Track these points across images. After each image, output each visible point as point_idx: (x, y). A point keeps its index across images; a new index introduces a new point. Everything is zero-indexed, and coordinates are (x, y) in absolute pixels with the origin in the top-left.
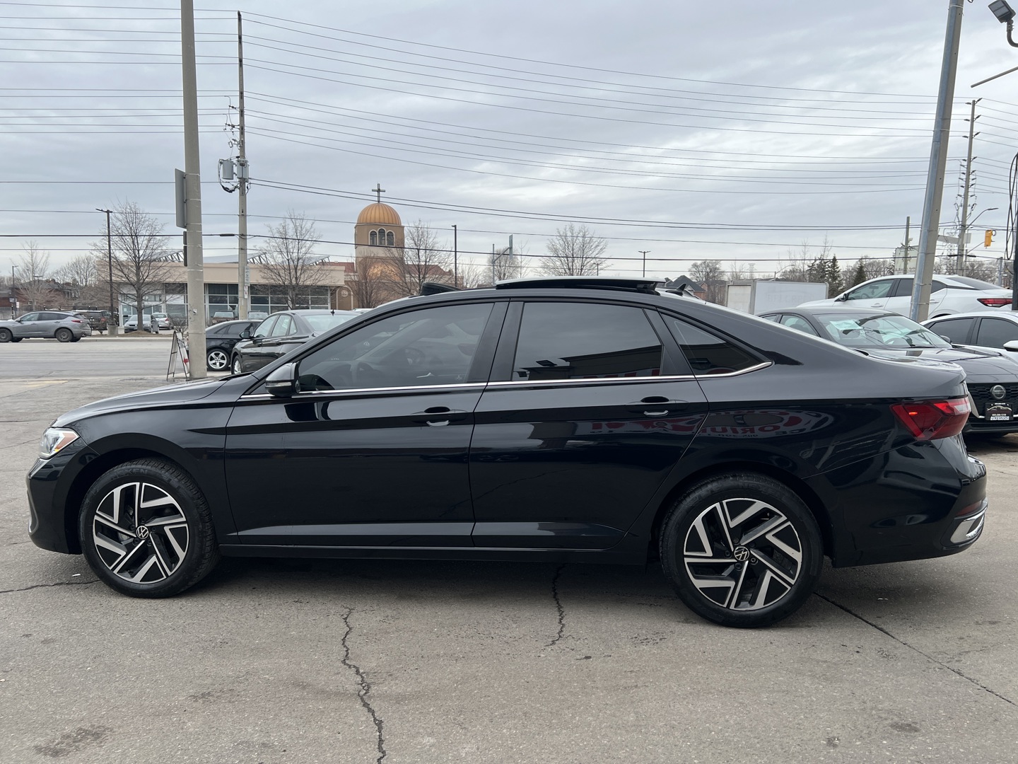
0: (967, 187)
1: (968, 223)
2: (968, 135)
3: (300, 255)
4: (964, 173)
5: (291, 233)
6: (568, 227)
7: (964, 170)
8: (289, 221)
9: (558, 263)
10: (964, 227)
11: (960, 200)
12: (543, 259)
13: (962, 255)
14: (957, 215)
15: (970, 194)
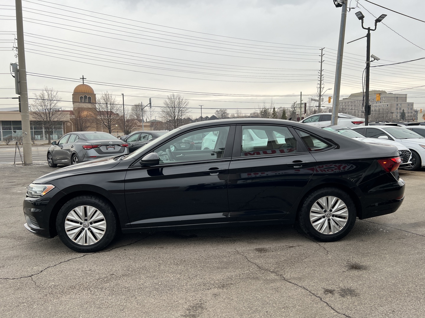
0: (321, 81)
1: (322, 94)
2: (321, 61)
3: (51, 107)
4: (319, 76)
5: (46, 97)
6: (172, 95)
7: (320, 74)
8: (45, 92)
9: (169, 110)
10: (320, 96)
11: (319, 86)
12: (162, 108)
13: (320, 106)
14: (318, 91)
15: (322, 83)
